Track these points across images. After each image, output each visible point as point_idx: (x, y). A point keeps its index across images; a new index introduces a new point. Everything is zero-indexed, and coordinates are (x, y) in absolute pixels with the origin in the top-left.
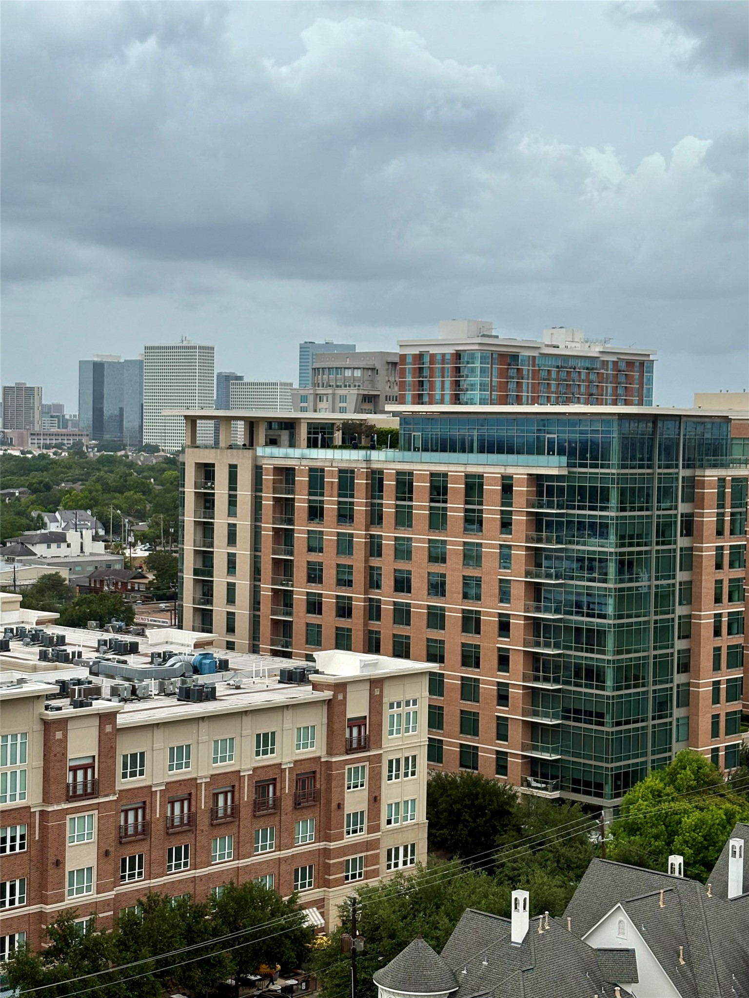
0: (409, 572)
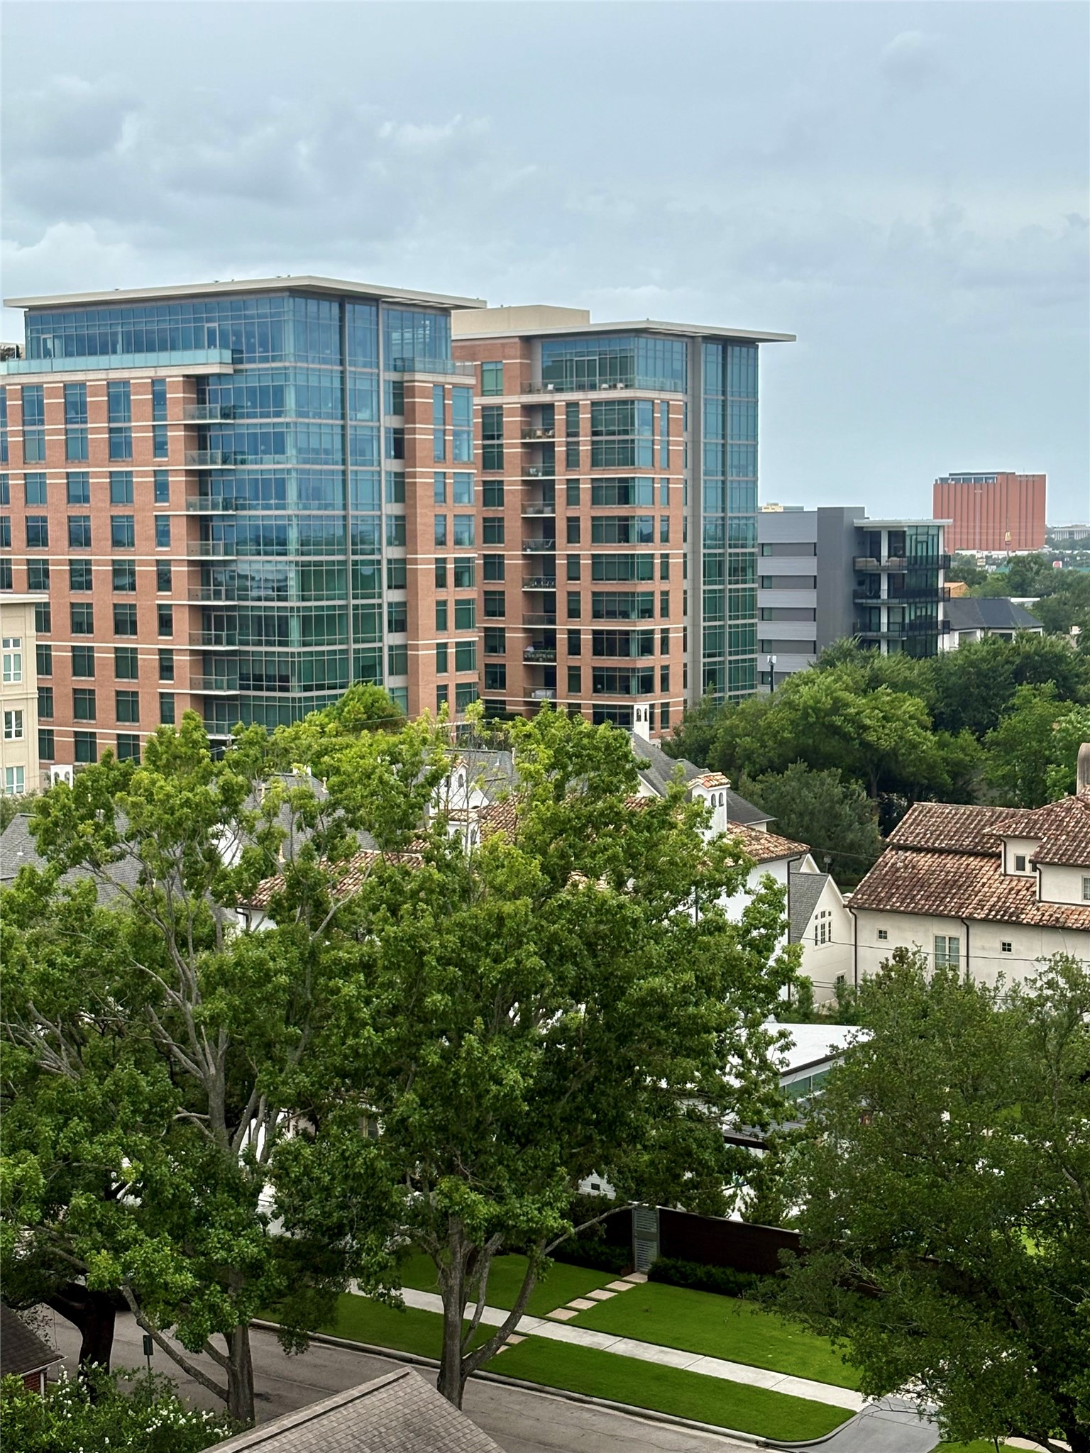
0: (44, 519)
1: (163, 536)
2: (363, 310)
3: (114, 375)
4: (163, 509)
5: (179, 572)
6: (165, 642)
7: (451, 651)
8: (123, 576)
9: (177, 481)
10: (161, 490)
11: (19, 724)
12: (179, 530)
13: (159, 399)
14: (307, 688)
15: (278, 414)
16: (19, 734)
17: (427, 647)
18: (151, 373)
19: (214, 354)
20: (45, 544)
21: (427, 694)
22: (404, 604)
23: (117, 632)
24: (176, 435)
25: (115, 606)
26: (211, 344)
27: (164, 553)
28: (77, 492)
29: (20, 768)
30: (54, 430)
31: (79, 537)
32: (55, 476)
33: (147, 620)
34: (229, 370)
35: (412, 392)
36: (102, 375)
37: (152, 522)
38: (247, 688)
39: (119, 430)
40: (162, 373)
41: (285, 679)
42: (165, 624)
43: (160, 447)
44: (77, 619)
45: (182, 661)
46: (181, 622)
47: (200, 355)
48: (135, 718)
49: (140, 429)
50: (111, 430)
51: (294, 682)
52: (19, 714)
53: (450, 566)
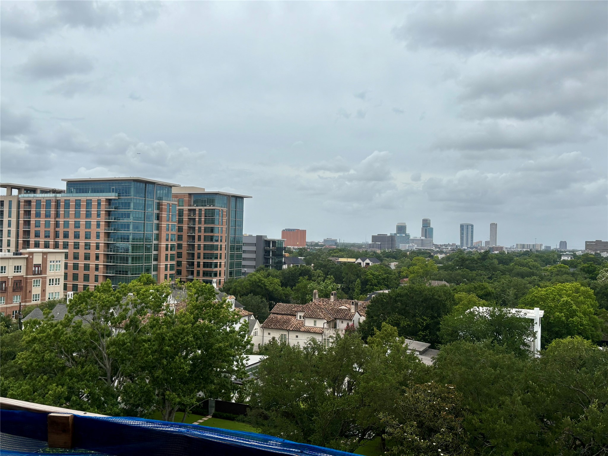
0: (68, 232)
1: (98, 236)
2: (151, 185)
3: (88, 198)
4: (99, 230)
5: (102, 245)
6: (97, 262)
7: (169, 266)
8: (87, 246)
9: (102, 224)
10: (98, 225)
11: (59, 282)
12: (102, 235)
13: (99, 204)
14: (132, 274)
15: (129, 209)
16: (59, 284)
17: (163, 265)
18: (97, 198)
19: (114, 194)
20: (68, 238)
21: (162, 276)
22: (157, 255)
23: (85, 260)
24: (103, 213)
25: (85, 253)
26: (113, 192)
27: (98, 241)
28: (77, 225)
29: (58, 293)
30: (72, 211)
31: (77, 236)
32: (71, 221)
33: (93, 257)
34: (117, 198)
35: (162, 205)
36: (85, 198)
37: (96, 233)
38: (117, 274)
39: (89, 211)
40: (100, 198)
41: (127, 272)
42: (97, 258)
43: (99, 215)
44: (75, 256)
45: (101, 267)
46: (101, 258)
47: (110, 194)
48: (88, 281)
49: (94, 211)
50: (86, 211)
51: (129, 273)
52: (59, 279)
53: (169, 246)
